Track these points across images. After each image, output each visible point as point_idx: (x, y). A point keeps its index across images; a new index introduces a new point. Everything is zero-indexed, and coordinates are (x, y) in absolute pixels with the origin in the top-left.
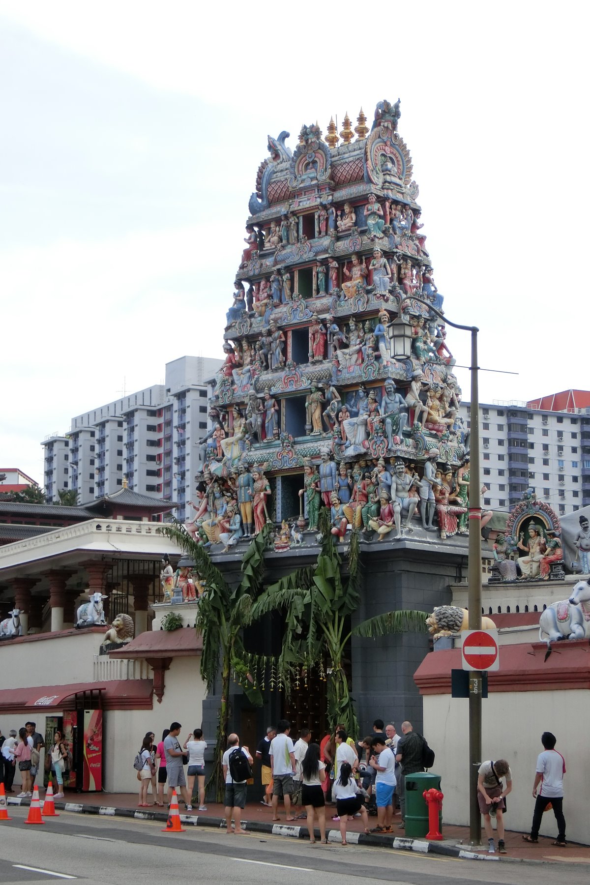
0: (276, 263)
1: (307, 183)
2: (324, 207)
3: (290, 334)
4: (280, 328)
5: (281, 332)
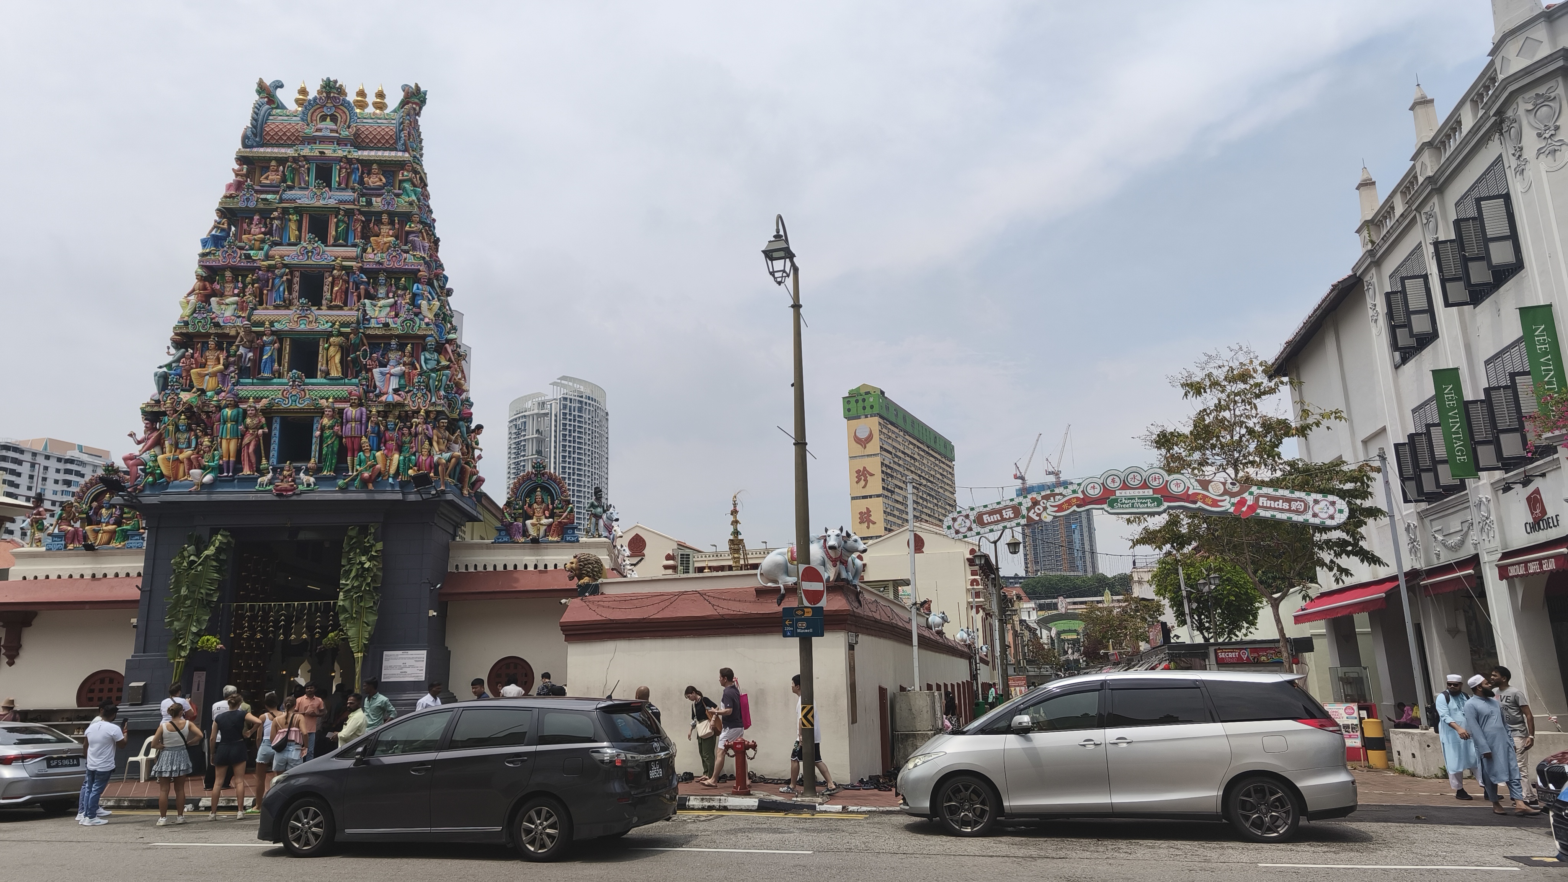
0: (281, 201)
1: (324, 134)
2: (349, 161)
3: (297, 274)
4: (285, 266)
5: (287, 270)
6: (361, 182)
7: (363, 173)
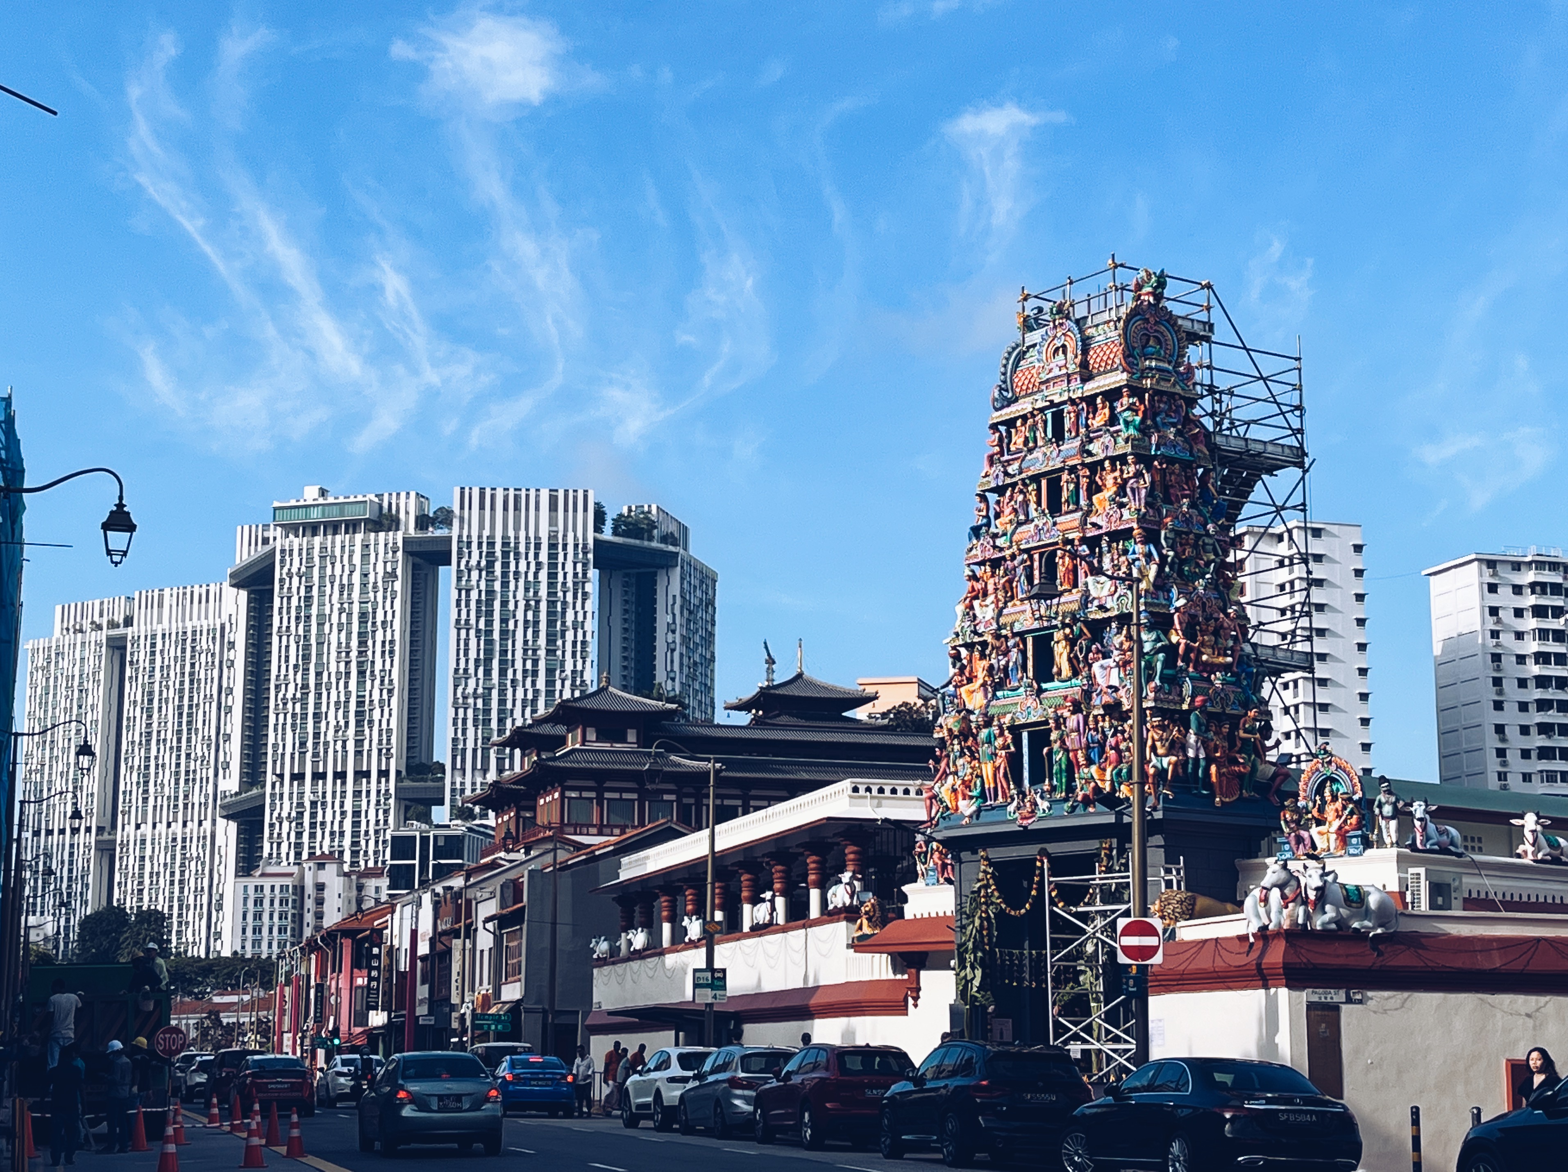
0: (1022, 470)
1: (1056, 372)
2: (1074, 402)
3: (1036, 558)
5: (1026, 556)
6: (1087, 426)
7: (1088, 413)
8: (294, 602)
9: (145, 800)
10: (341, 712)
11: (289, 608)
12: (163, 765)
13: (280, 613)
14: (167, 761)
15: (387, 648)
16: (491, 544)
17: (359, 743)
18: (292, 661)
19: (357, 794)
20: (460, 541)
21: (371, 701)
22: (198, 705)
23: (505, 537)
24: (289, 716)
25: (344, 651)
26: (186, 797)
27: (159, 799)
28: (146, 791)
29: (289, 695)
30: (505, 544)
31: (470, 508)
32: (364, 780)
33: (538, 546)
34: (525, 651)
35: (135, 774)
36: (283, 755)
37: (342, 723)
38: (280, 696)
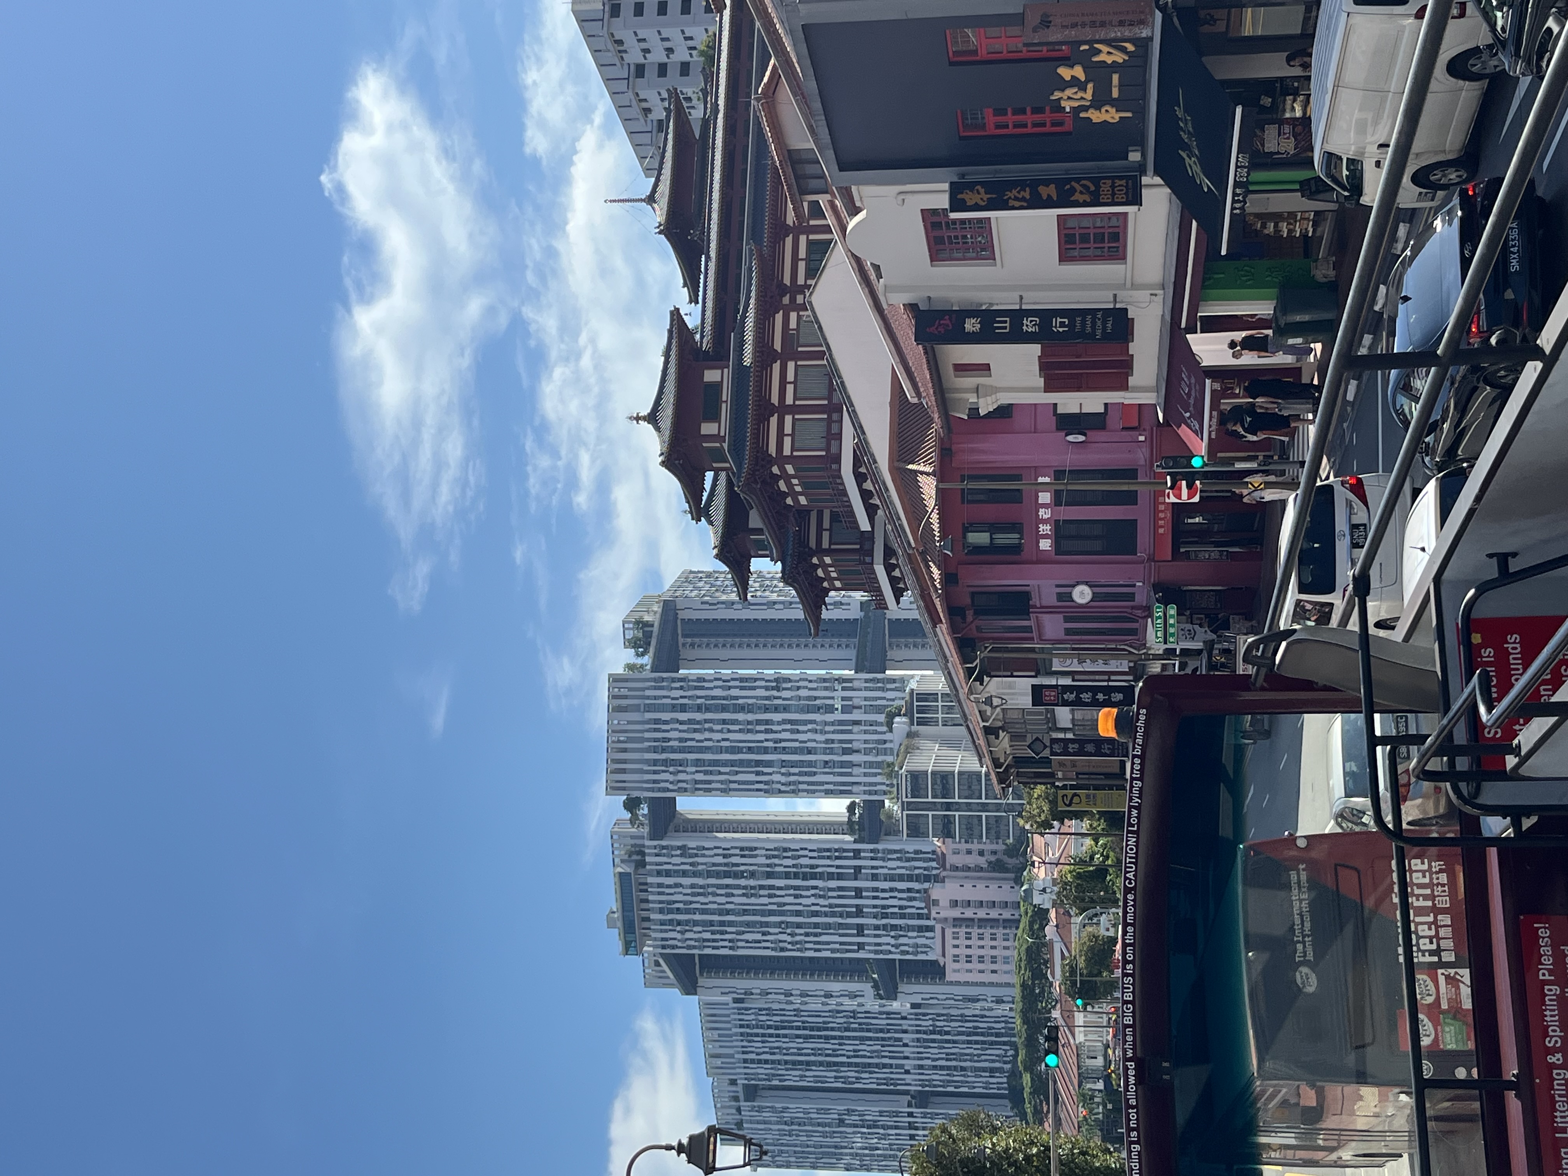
8: (707, 935)
9: (885, 1066)
10: (804, 893)
11: (714, 941)
12: (855, 1051)
13: (717, 948)
14: (851, 1048)
15: (747, 853)
16: (655, 762)
17: (831, 877)
18: (759, 937)
19: (875, 877)
20: (652, 790)
21: (794, 866)
22: (803, 1022)
23: (648, 750)
24: (807, 939)
25: (750, 892)
26: (881, 1031)
27: (883, 1054)
28: (877, 1065)
29: (789, 939)
30: (655, 750)
31: (624, 782)
32: (863, 871)
33: (657, 721)
34: (749, 731)
35: (863, 1075)
36: (841, 944)
37: (813, 892)
38: (790, 947)
